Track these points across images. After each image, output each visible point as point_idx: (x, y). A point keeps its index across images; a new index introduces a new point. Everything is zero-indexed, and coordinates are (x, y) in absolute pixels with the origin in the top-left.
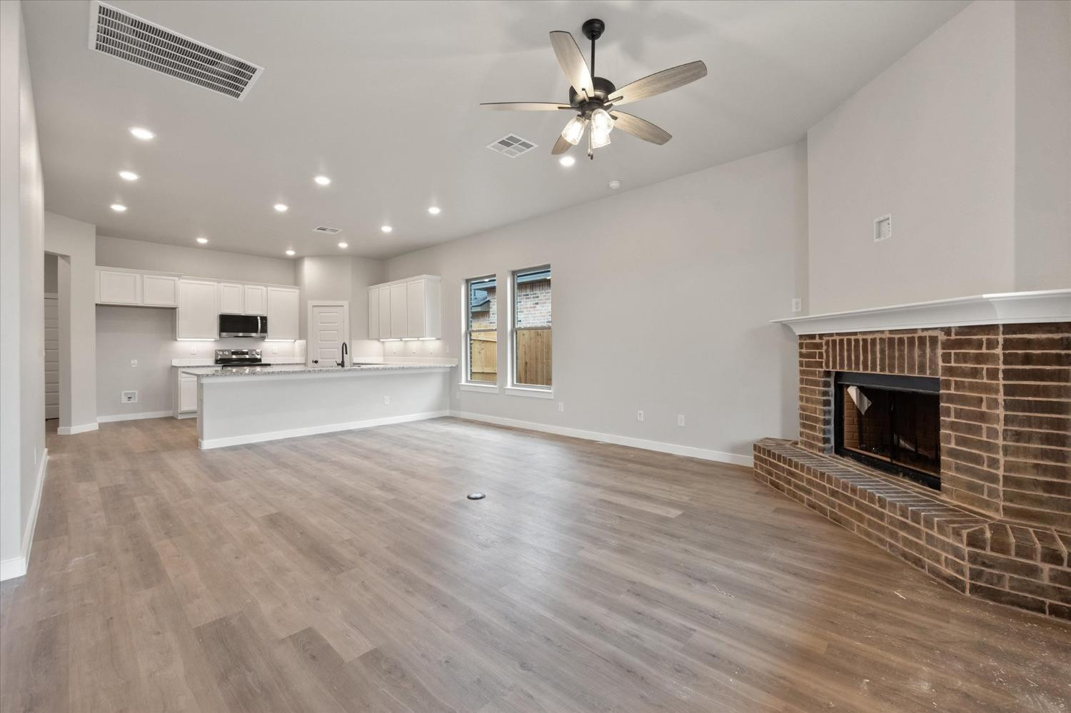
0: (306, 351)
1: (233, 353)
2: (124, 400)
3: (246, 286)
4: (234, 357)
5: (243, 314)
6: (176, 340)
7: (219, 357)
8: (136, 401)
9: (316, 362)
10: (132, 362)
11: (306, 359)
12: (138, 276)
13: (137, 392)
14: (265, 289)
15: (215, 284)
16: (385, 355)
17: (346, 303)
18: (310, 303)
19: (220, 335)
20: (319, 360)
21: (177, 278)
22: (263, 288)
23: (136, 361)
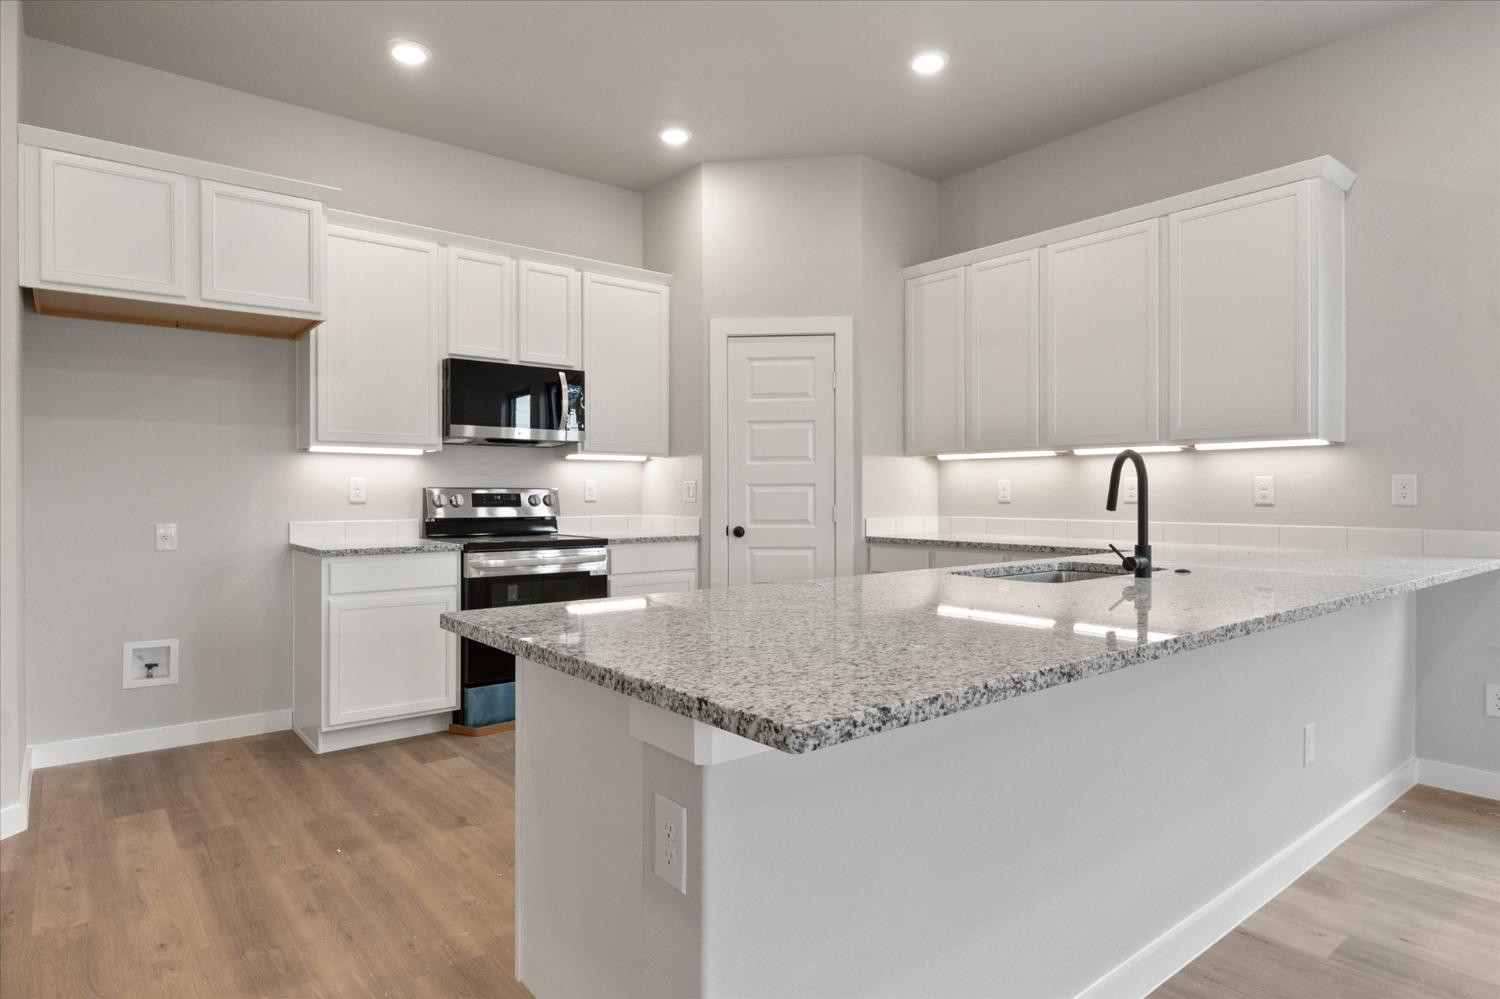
0: (705, 497)
1: (479, 500)
2: (132, 675)
3: (525, 263)
4: (482, 512)
5: (513, 361)
6: (305, 450)
7: (440, 514)
8: (174, 678)
9: (739, 532)
10: (161, 531)
11: (705, 522)
12: (181, 183)
13: (174, 644)
14: (575, 275)
15: (431, 246)
16: (946, 504)
17: (843, 325)
18: (720, 327)
19: (446, 433)
20: (748, 527)
21: (316, 207)
22: (570, 271)
23: (172, 529)
